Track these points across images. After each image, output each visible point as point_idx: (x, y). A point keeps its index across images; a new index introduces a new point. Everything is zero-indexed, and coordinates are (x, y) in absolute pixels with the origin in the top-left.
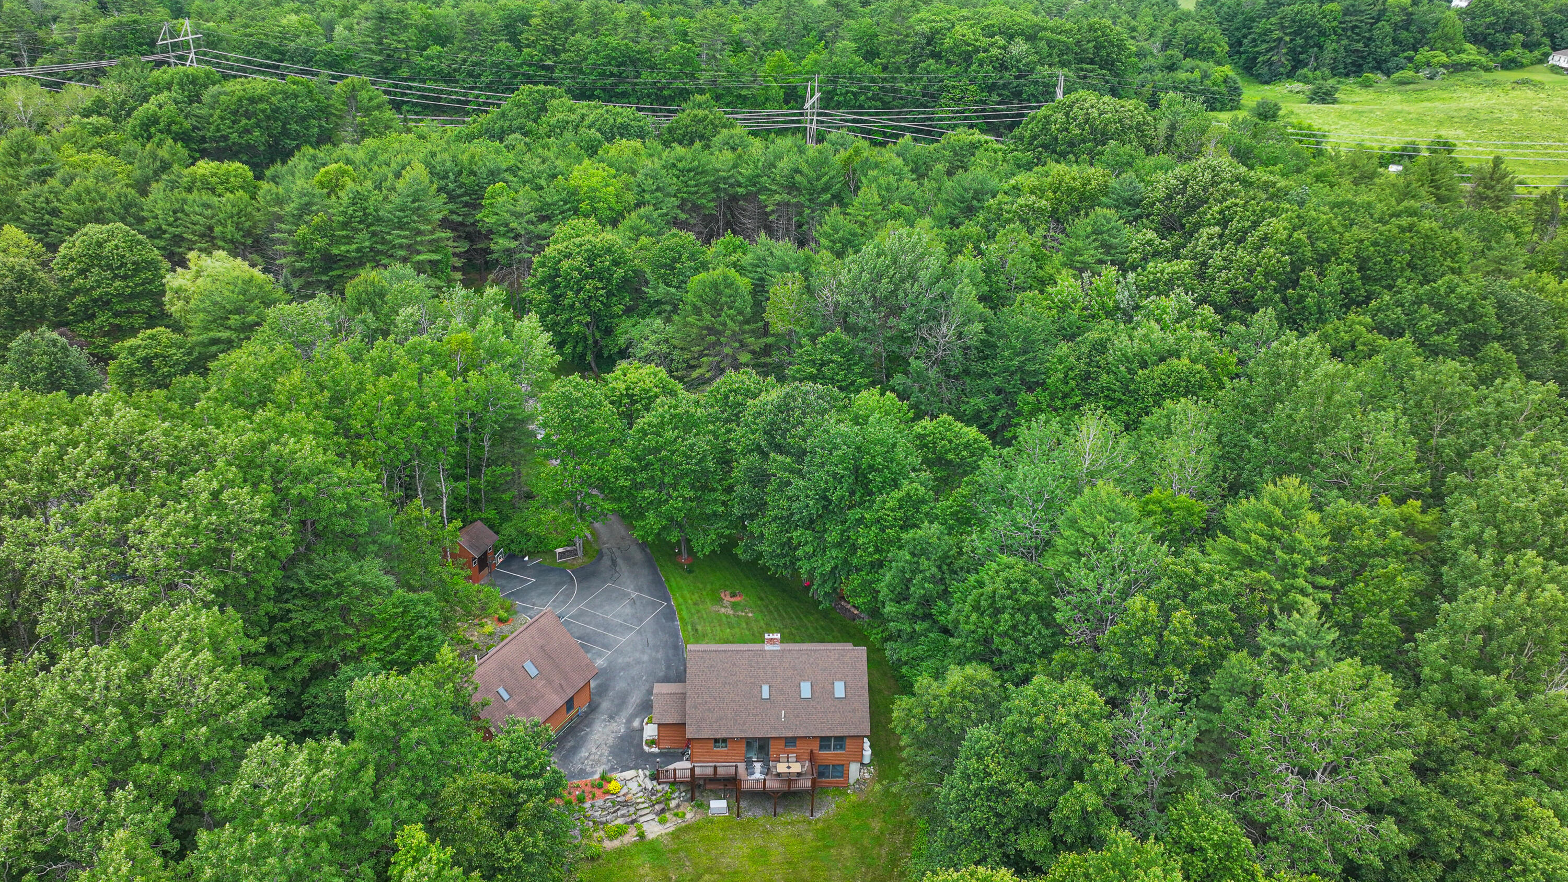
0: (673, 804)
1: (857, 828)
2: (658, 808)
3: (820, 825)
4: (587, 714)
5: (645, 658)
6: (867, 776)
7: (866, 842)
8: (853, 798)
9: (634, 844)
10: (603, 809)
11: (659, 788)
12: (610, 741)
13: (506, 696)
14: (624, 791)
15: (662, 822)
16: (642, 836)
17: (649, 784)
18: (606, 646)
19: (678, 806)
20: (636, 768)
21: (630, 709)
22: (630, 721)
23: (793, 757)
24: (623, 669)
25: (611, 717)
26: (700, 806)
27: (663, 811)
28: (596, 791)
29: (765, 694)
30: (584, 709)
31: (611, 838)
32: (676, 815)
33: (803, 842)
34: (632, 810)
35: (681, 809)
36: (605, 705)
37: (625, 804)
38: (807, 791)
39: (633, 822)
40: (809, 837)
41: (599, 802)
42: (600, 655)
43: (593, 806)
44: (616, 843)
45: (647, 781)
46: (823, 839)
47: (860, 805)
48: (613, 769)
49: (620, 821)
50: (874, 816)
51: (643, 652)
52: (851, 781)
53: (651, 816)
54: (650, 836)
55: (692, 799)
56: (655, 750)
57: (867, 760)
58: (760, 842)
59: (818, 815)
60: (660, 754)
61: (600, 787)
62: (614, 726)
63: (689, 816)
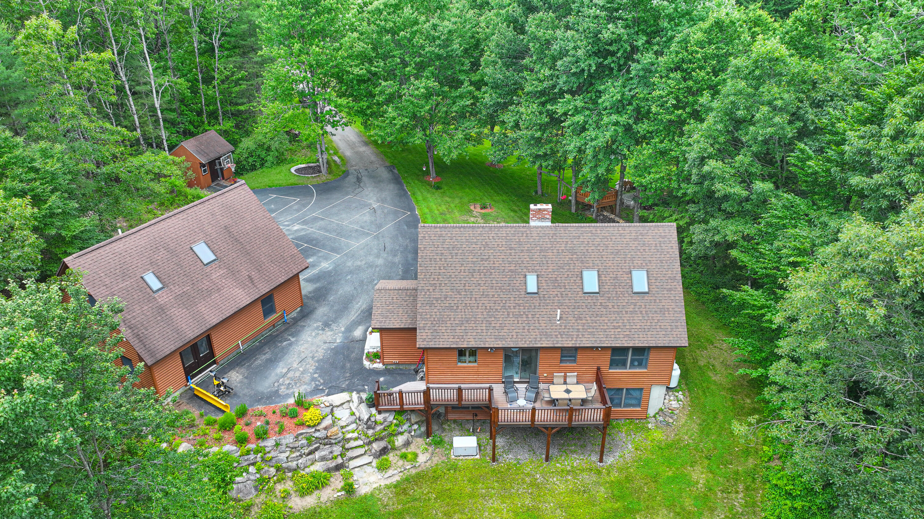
0: (400, 441)
1: (671, 480)
2: (376, 446)
3: (614, 476)
4: (296, 321)
5: (380, 261)
6: (674, 404)
7: (688, 503)
8: (658, 435)
9: (337, 502)
10: (293, 449)
11: (380, 418)
12: (320, 354)
13: (155, 284)
14: (328, 421)
15: (382, 468)
16: (349, 489)
17: (364, 412)
18: (334, 250)
19: (407, 444)
20: (349, 389)
21: (353, 315)
22: (350, 329)
23: (572, 378)
24: (351, 272)
25: (327, 325)
26: (439, 443)
27: (384, 451)
28: (286, 422)
29: (532, 285)
30: (294, 314)
31: (303, 493)
32: (404, 457)
33: (592, 502)
34: (337, 450)
35: (412, 448)
36: (322, 311)
37: (327, 441)
38: (597, 427)
39: (338, 468)
40: (602, 493)
41: (288, 439)
42: (326, 258)
43: (277, 445)
44: (310, 501)
45: (363, 408)
46: (621, 498)
47: (669, 447)
48: (316, 391)
49: (318, 467)
50: (693, 464)
51: (378, 256)
52: (651, 411)
53: (366, 459)
54: (363, 490)
55: (428, 434)
56: (378, 366)
57: (674, 383)
58: (528, 502)
59: (609, 460)
60: (386, 372)
61: (294, 416)
62: (328, 335)
63: (422, 458)
